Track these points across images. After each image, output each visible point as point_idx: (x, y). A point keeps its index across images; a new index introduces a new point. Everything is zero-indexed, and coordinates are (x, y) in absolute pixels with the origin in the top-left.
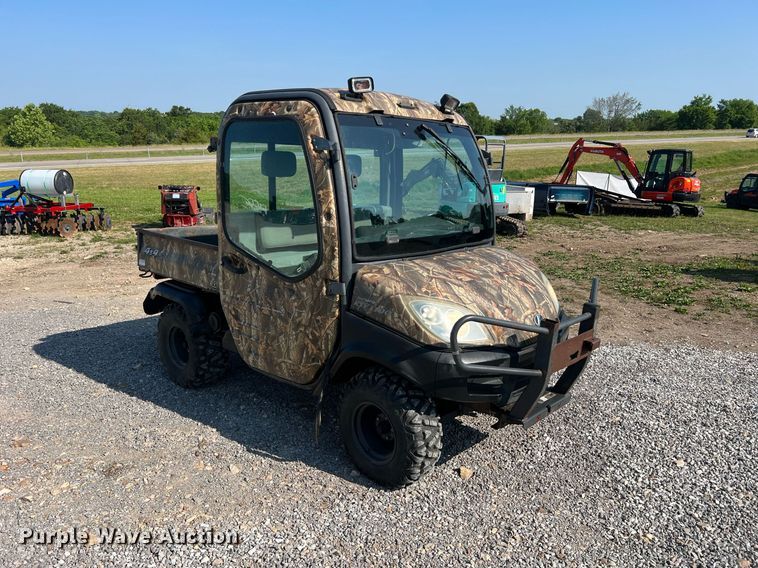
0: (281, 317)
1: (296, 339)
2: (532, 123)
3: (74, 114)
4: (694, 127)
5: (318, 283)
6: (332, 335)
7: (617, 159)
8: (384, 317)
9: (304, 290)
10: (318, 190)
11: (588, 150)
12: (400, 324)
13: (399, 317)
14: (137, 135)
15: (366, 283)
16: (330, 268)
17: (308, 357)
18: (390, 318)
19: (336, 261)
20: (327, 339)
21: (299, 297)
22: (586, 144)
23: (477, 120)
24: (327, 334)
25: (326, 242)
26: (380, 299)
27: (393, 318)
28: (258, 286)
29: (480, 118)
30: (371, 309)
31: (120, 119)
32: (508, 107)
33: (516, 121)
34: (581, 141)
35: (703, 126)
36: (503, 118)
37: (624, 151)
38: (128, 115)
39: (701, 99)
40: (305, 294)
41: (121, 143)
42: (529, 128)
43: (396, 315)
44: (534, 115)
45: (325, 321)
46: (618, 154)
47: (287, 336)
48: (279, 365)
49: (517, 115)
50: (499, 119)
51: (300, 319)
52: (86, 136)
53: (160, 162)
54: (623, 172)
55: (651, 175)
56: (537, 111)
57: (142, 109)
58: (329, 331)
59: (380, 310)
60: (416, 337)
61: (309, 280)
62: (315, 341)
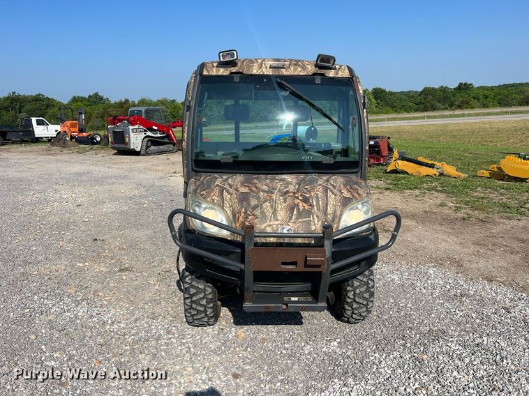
3: (391, 93)
14: (427, 105)
31: (420, 95)
38: (427, 92)
41: (416, 111)
52: (395, 107)
53: (428, 123)
57: (436, 87)
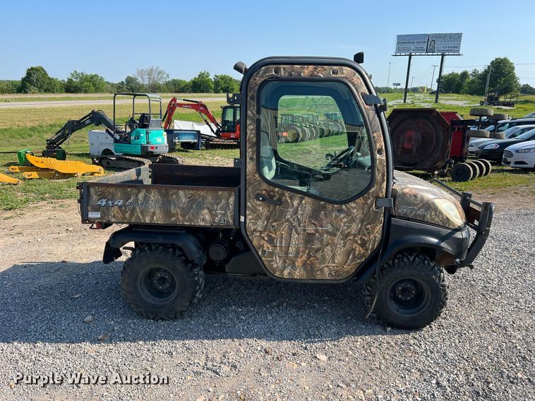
0: (328, 232)
1: (344, 246)
2: (94, 85)
4: (202, 91)
5: (369, 202)
6: (379, 237)
7: (201, 111)
8: (424, 216)
9: (354, 208)
10: (373, 133)
11: (180, 105)
12: (437, 219)
13: (436, 214)
15: (408, 196)
16: (381, 189)
17: (354, 257)
18: (428, 216)
19: (385, 184)
20: (375, 241)
21: (348, 213)
22: (178, 101)
23: (48, 81)
24: (376, 237)
25: (378, 170)
26: (421, 204)
27: (431, 216)
28: (300, 212)
29: (49, 78)
30: (414, 213)
32: (73, 72)
33: (81, 83)
34: (174, 100)
35: (207, 91)
36: (70, 80)
37: (205, 106)
39: (204, 74)
40: (355, 211)
42: (92, 88)
43: (433, 213)
44: (95, 78)
45: (373, 228)
46: (201, 108)
47: (333, 245)
48: (322, 270)
49: (81, 78)
50: (66, 80)
51: (349, 230)
54: (205, 121)
55: (225, 122)
56: (96, 76)
58: (377, 235)
59: (421, 212)
60: (447, 225)
61: (360, 201)
62: (363, 244)
